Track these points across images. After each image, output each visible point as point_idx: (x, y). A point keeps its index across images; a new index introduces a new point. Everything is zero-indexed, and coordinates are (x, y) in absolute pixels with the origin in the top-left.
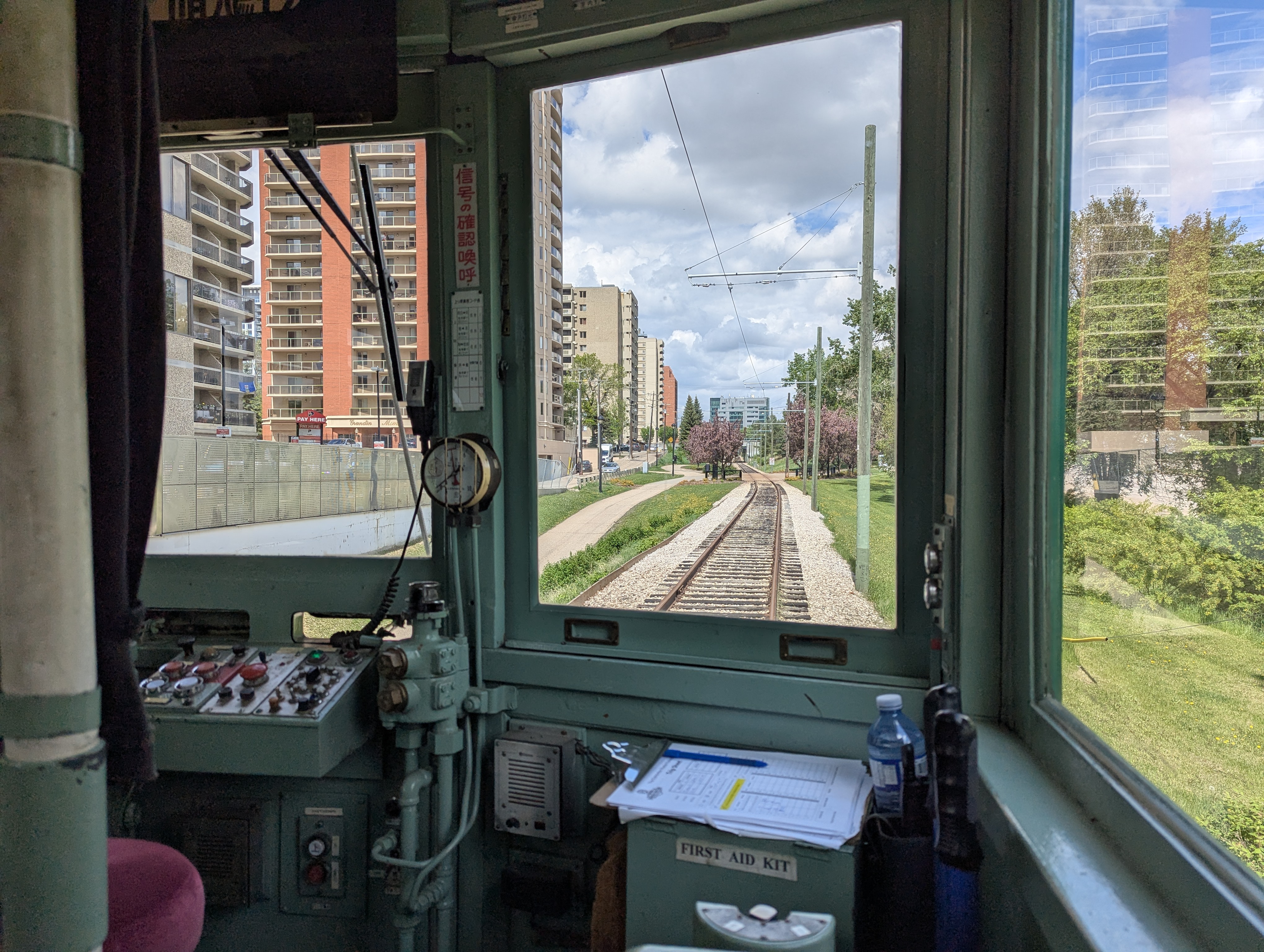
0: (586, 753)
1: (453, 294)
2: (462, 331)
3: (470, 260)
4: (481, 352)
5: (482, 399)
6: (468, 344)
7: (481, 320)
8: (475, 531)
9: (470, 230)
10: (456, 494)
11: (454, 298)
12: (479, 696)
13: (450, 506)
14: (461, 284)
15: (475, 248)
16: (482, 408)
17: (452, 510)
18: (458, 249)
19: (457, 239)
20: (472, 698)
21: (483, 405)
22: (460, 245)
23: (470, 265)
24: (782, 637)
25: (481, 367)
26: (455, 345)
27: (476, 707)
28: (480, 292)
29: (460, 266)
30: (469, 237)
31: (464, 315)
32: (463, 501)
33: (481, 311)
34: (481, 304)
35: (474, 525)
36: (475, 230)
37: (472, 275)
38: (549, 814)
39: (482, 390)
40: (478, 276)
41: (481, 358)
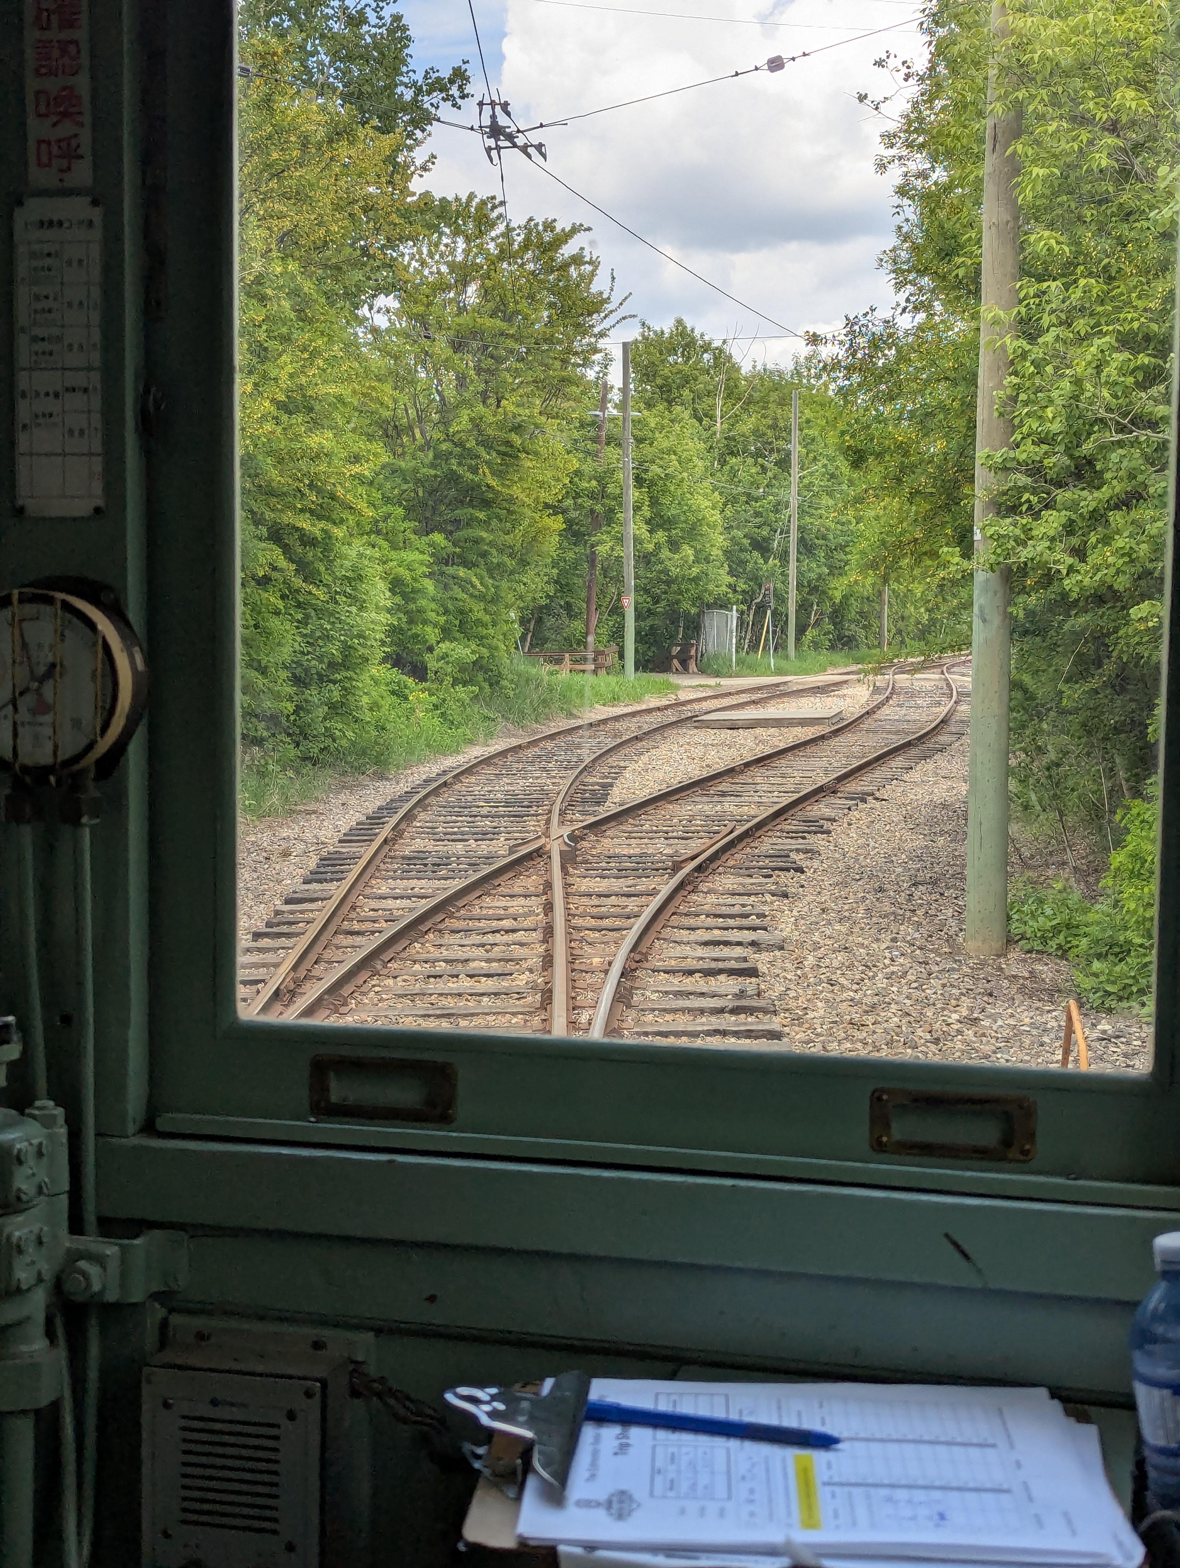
0: (379, 1395)
1: (20, 203)
2: (46, 304)
3: (65, 115)
4: (97, 364)
5: (97, 487)
6: (59, 339)
7: (96, 274)
8: (87, 833)
9: (65, 35)
10: (36, 737)
11: (21, 217)
12: (99, 1260)
13: (25, 769)
14: (38, 176)
15: (82, 83)
16: (97, 510)
17: (28, 780)
18: (32, 84)
19: (30, 54)
20: (82, 1264)
21: (100, 503)
22: (37, 72)
23: (66, 129)
24: (876, 1098)
25: (96, 401)
26: (22, 340)
27: (96, 1287)
28: (95, 203)
29: (37, 129)
30: (64, 52)
31: (48, 262)
32: (63, 755)
33: (96, 251)
34: (97, 234)
35: (85, 820)
36: (81, 34)
37: (72, 154)
38: (290, 1548)
39: (97, 464)
40: (89, 158)
41: (96, 378)
